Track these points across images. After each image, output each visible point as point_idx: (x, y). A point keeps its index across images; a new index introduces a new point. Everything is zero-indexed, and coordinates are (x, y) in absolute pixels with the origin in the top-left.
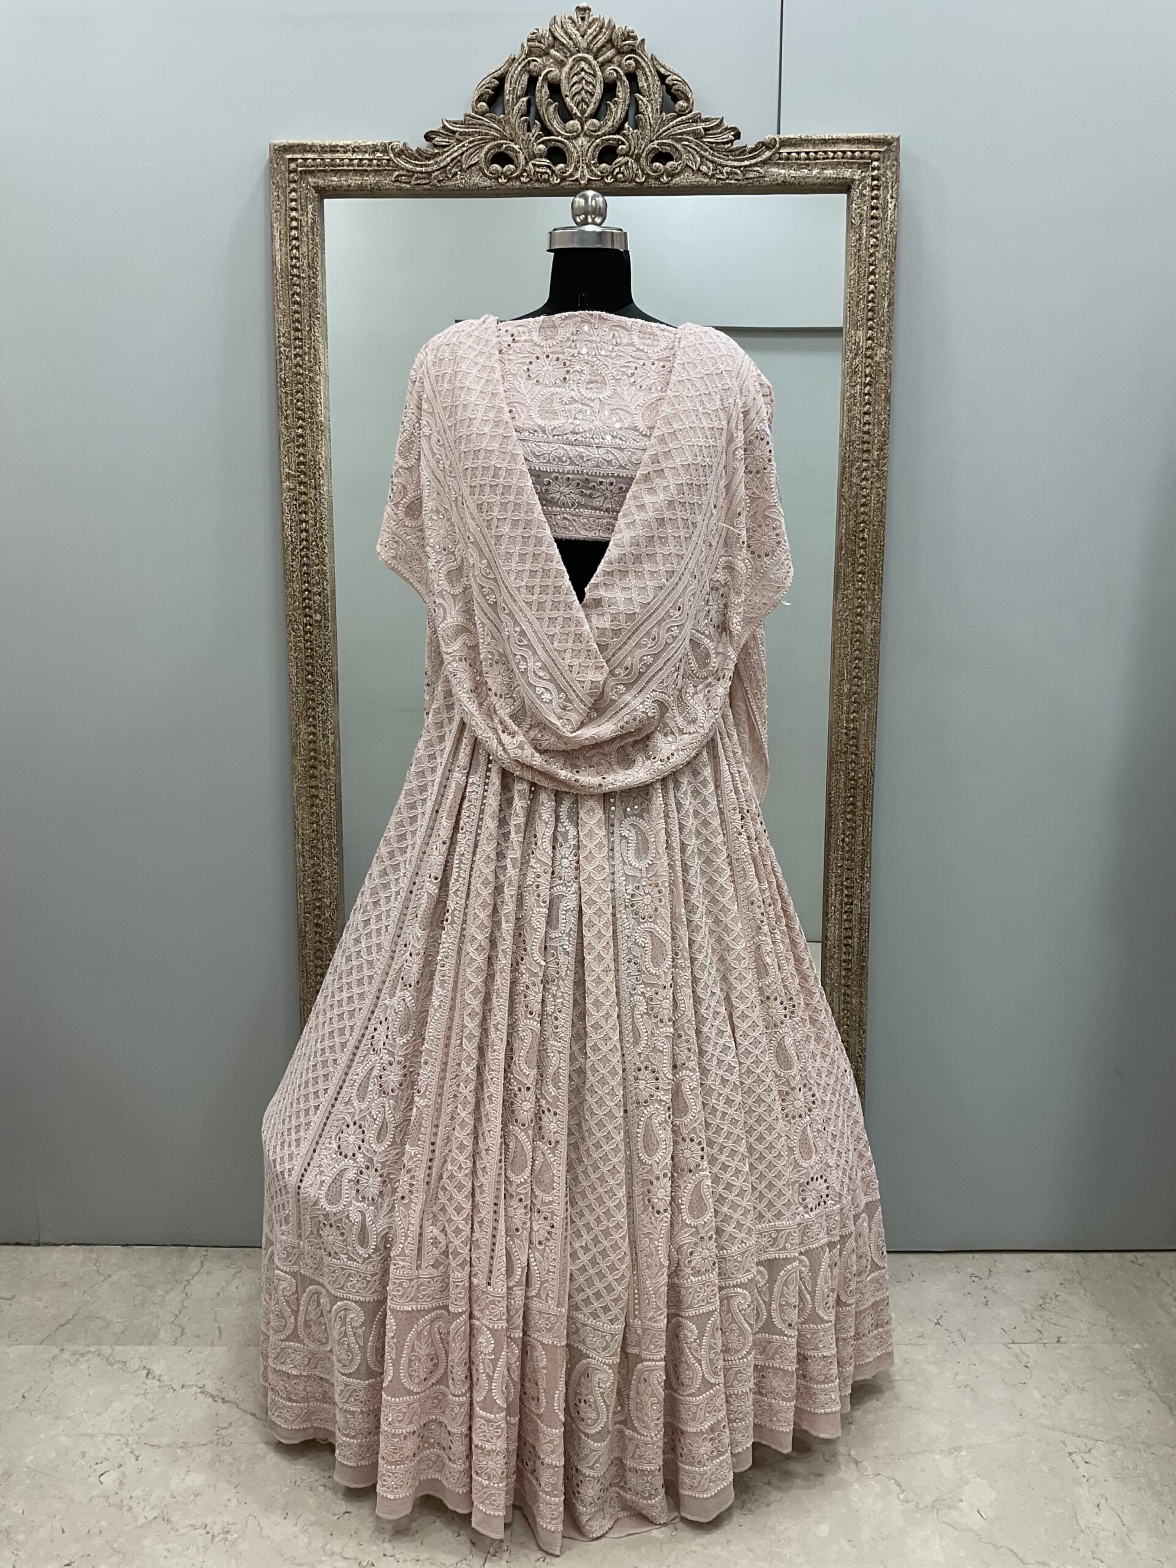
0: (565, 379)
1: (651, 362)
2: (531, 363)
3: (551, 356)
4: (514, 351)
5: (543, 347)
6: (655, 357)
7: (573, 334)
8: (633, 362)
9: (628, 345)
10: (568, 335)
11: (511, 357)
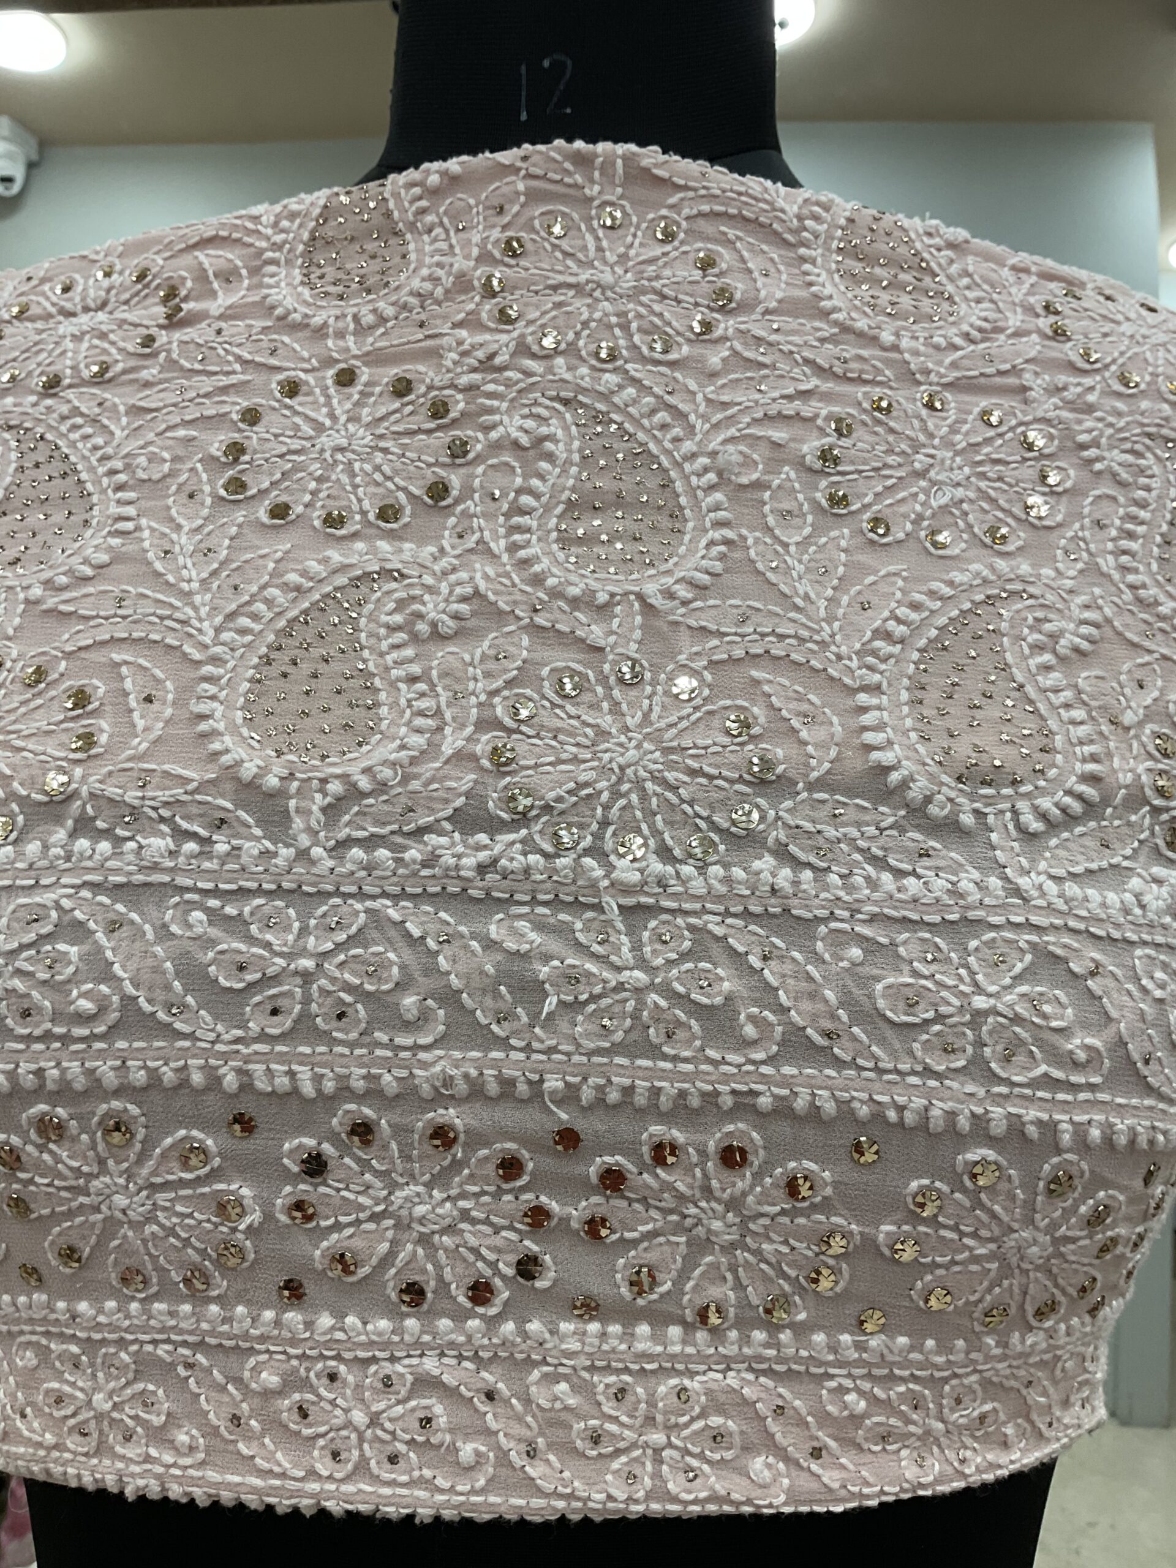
0: (439, 491)
1: (922, 393)
2: (252, 417)
3: (364, 375)
4: (172, 363)
5: (320, 332)
6: (942, 369)
7: (485, 258)
8: (827, 397)
9: (787, 307)
10: (460, 263)
11: (151, 399)
